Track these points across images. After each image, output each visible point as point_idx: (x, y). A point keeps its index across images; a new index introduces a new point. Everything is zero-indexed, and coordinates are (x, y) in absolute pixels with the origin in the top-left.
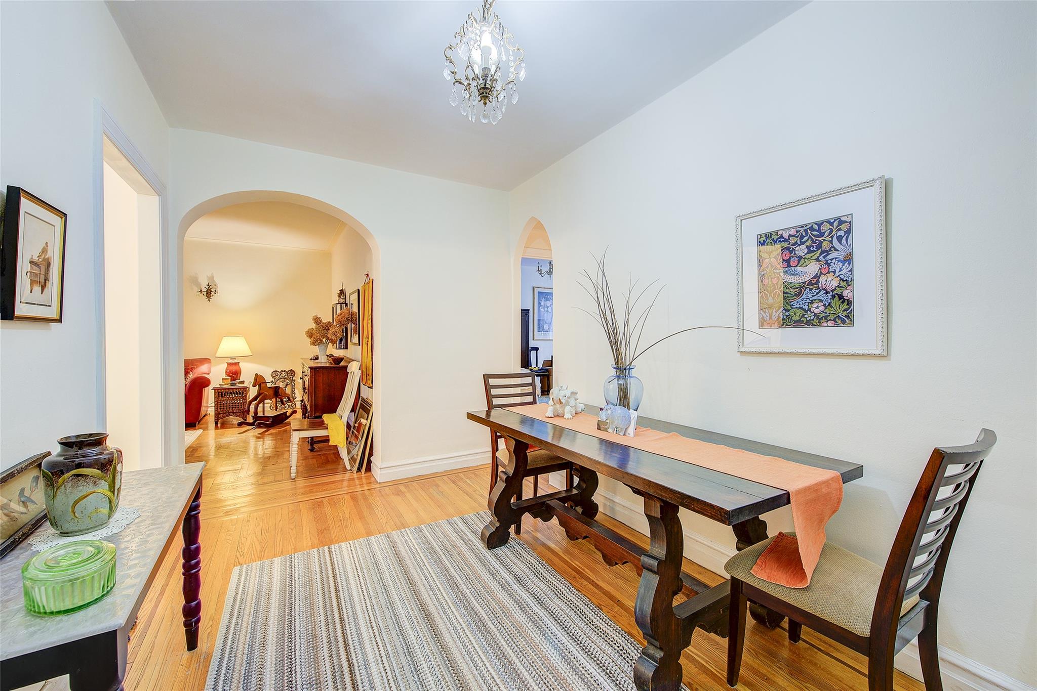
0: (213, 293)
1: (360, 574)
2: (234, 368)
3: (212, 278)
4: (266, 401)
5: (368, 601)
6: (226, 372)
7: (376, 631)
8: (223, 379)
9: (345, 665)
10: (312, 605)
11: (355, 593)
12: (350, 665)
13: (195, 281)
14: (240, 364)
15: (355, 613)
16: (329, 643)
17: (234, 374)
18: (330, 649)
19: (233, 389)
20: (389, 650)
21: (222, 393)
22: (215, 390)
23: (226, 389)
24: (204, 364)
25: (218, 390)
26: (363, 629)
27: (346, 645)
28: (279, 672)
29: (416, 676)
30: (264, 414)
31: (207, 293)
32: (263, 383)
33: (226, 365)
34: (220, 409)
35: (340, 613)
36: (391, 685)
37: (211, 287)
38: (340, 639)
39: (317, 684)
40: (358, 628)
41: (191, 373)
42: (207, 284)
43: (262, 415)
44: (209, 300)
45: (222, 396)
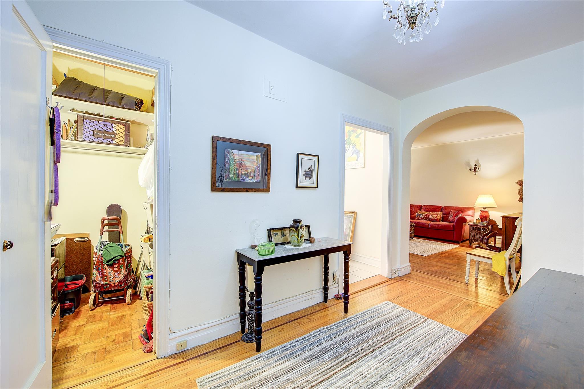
0: (478, 170)
1: (421, 338)
2: (485, 214)
3: (477, 161)
4: (497, 237)
5: (404, 348)
6: (480, 216)
7: (387, 359)
8: (477, 220)
9: (361, 355)
10: (386, 331)
11: (406, 341)
12: (363, 357)
13: (468, 164)
14: (489, 212)
15: (392, 347)
16: (370, 345)
17: (484, 217)
18: (366, 348)
19: (480, 226)
20: (380, 368)
21: (474, 227)
22: (470, 225)
23: (476, 226)
24: (470, 210)
25: (472, 225)
26: (385, 354)
27: (372, 351)
28: (347, 338)
29: (370, 386)
30: (495, 245)
31: (474, 170)
32: (495, 225)
33: (480, 212)
34: (473, 237)
35: (388, 342)
36: (360, 376)
37: (477, 166)
38: (374, 348)
39: (348, 350)
40: (384, 352)
41: (460, 214)
42: (475, 165)
43: (494, 245)
44: (475, 174)
45: (474, 230)
